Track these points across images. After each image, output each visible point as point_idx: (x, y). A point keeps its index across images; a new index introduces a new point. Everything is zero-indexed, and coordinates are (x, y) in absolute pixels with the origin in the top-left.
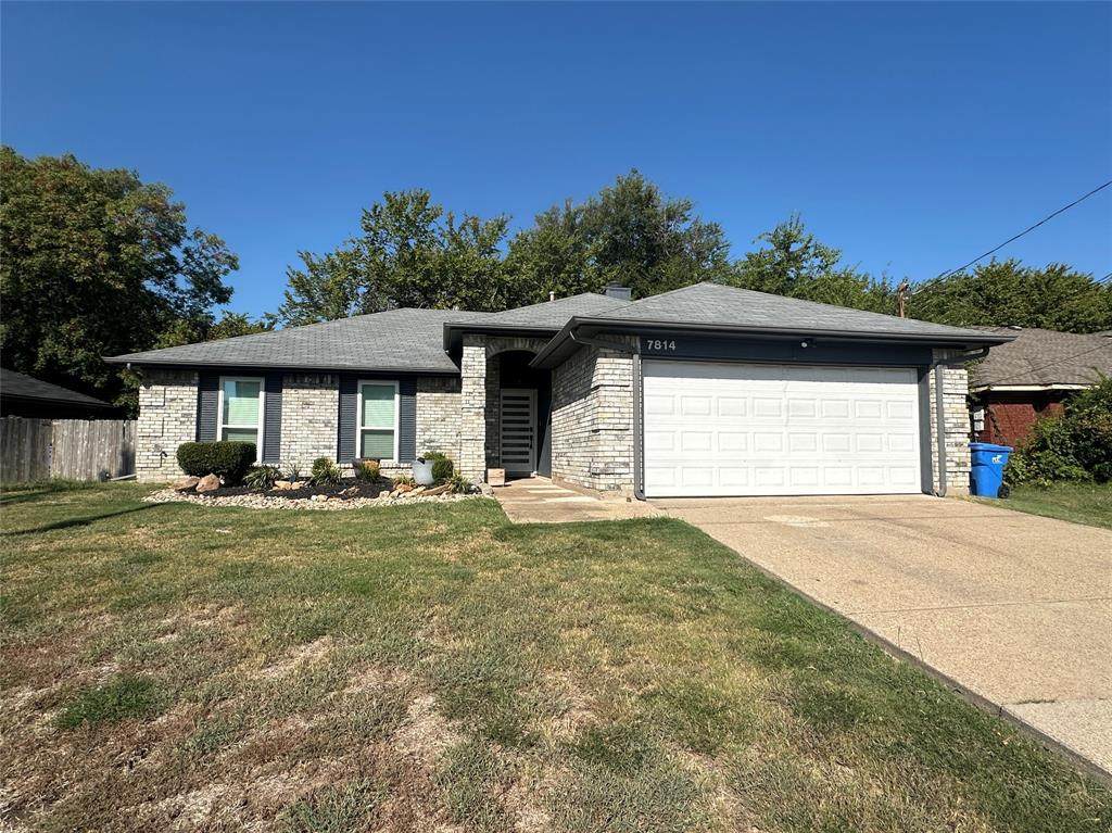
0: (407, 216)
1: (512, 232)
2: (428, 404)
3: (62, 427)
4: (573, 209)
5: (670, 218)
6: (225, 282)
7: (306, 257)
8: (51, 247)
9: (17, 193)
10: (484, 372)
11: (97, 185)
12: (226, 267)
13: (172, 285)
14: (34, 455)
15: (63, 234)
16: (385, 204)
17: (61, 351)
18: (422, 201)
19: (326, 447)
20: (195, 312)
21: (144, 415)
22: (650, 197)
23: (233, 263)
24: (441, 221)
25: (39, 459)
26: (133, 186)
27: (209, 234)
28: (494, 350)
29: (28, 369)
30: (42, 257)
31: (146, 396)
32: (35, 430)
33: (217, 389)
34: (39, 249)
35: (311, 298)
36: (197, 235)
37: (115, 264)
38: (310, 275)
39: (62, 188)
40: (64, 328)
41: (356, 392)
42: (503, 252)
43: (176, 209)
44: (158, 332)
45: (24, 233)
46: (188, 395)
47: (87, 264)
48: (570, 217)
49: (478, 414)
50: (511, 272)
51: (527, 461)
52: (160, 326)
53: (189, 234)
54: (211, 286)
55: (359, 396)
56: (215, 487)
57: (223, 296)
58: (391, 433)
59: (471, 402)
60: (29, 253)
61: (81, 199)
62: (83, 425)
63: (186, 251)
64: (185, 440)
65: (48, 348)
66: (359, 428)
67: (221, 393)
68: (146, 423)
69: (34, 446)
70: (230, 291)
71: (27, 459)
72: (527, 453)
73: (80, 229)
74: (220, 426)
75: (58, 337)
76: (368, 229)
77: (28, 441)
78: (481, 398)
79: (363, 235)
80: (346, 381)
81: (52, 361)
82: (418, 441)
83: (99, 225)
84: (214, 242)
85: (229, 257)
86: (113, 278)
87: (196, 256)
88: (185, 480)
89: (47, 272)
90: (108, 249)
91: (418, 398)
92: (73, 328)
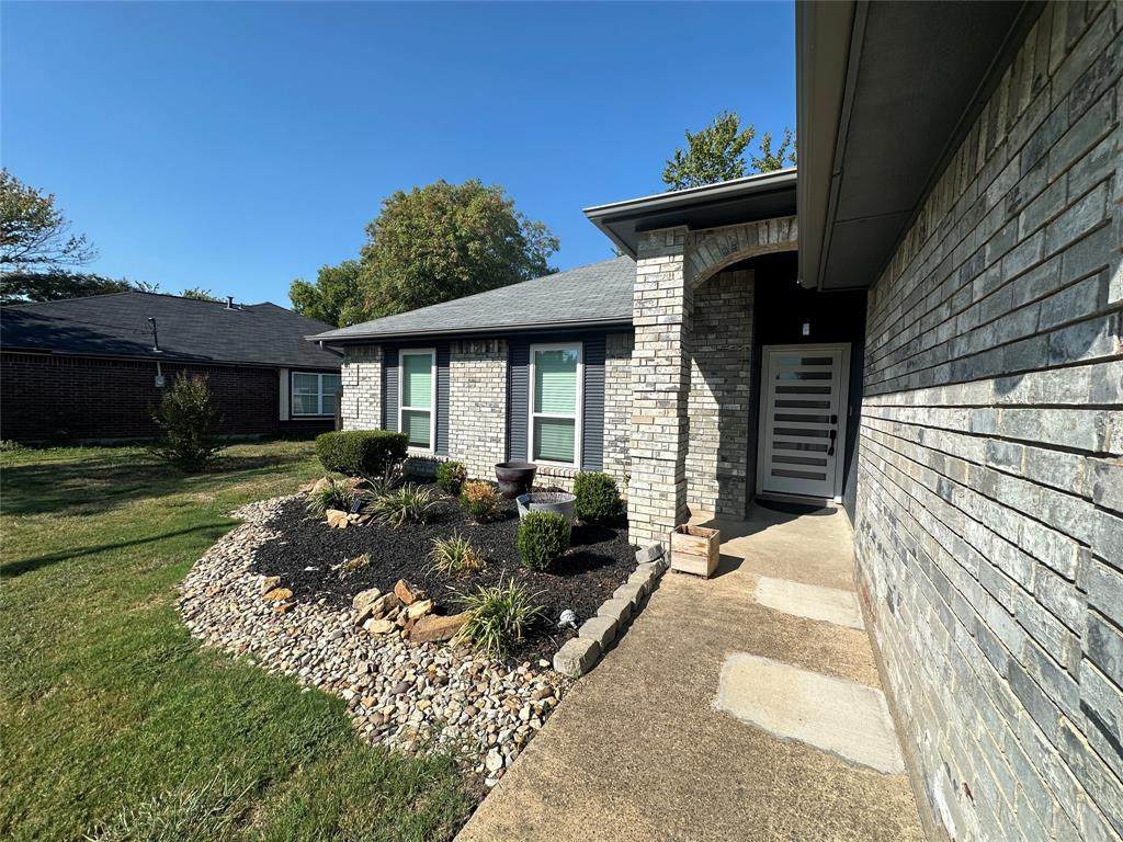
2: (622, 378)
10: (679, 310)
12: (549, 249)
19: (492, 440)
21: (346, 395)
23: (555, 245)
28: (711, 259)
31: (346, 375)
33: (397, 364)
39: (435, 207)
41: (527, 363)
49: (663, 404)
51: (823, 477)
55: (532, 367)
58: (571, 422)
59: (650, 379)
61: (445, 212)
64: (374, 423)
66: (532, 414)
67: (400, 369)
68: (347, 403)
72: (823, 463)
74: (400, 409)
78: (670, 370)
80: (515, 345)
82: (607, 438)
83: (455, 232)
85: (551, 240)
90: (460, 248)
91: (608, 369)
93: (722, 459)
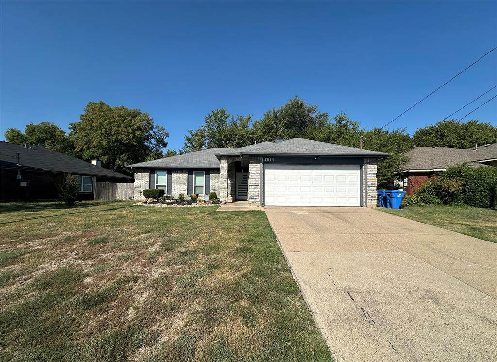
0: (219, 117)
1: (253, 120)
2: (213, 177)
3: (119, 185)
4: (276, 110)
5: (309, 112)
6: (165, 141)
7: (190, 132)
8: (117, 133)
9: (109, 118)
10: (227, 168)
11: (130, 114)
12: (166, 136)
13: (151, 142)
14: (112, 192)
15: (120, 129)
16: (212, 114)
17: (121, 163)
18: (223, 112)
20: (157, 150)
21: (136, 181)
22: (302, 105)
24: (230, 118)
25: (114, 194)
26: (139, 113)
27: (160, 127)
29: (113, 168)
30: (115, 137)
31: (137, 176)
32: (112, 186)
33: (155, 174)
34: (114, 134)
35: (192, 144)
36: (157, 127)
37: (134, 137)
38: (191, 137)
39: (120, 116)
40: (121, 157)
42: (251, 127)
43: (151, 120)
44: (146, 156)
45: (111, 129)
46: (147, 176)
47: (127, 138)
48: (275, 114)
49: (225, 181)
50: (253, 133)
51: (246, 195)
52: (147, 155)
53: (155, 127)
54: (162, 143)
55: (194, 175)
56: (152, 201)
57: (165, 145)
58: (203, 186)
59: (223, 177)
60: (112, 135)
61: (125, 119)
62: (124, 184)
63: (154, 132)
64: (146, 188)
65: (118, 162)
66: (194, 185)
67: (156, 175)
68: (137, 183)
69: (112, 190)
70: (167, 144)
71: (110, 194)
72: (246, 193)
73: (126, 127)
74: (156, 184)
75: (120, 159)
76: (207, 122)
77: (111, 189)
78: (226, 176)
79: (206, 124)
80: (190, 171)
81: (119, 166)
82: (211, 189)
83: (130, 126)
84: (162, 129)
85: (166, 133)
86: (134, 141)
87: (157, 133)
88: (144, 199)
89: (116, 141)
90: (132, 133)
91: (211, 176)
92: (124, 156)
93: (231, 191)
